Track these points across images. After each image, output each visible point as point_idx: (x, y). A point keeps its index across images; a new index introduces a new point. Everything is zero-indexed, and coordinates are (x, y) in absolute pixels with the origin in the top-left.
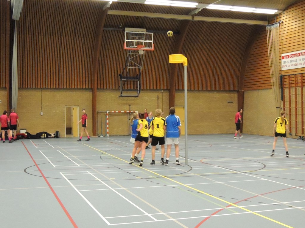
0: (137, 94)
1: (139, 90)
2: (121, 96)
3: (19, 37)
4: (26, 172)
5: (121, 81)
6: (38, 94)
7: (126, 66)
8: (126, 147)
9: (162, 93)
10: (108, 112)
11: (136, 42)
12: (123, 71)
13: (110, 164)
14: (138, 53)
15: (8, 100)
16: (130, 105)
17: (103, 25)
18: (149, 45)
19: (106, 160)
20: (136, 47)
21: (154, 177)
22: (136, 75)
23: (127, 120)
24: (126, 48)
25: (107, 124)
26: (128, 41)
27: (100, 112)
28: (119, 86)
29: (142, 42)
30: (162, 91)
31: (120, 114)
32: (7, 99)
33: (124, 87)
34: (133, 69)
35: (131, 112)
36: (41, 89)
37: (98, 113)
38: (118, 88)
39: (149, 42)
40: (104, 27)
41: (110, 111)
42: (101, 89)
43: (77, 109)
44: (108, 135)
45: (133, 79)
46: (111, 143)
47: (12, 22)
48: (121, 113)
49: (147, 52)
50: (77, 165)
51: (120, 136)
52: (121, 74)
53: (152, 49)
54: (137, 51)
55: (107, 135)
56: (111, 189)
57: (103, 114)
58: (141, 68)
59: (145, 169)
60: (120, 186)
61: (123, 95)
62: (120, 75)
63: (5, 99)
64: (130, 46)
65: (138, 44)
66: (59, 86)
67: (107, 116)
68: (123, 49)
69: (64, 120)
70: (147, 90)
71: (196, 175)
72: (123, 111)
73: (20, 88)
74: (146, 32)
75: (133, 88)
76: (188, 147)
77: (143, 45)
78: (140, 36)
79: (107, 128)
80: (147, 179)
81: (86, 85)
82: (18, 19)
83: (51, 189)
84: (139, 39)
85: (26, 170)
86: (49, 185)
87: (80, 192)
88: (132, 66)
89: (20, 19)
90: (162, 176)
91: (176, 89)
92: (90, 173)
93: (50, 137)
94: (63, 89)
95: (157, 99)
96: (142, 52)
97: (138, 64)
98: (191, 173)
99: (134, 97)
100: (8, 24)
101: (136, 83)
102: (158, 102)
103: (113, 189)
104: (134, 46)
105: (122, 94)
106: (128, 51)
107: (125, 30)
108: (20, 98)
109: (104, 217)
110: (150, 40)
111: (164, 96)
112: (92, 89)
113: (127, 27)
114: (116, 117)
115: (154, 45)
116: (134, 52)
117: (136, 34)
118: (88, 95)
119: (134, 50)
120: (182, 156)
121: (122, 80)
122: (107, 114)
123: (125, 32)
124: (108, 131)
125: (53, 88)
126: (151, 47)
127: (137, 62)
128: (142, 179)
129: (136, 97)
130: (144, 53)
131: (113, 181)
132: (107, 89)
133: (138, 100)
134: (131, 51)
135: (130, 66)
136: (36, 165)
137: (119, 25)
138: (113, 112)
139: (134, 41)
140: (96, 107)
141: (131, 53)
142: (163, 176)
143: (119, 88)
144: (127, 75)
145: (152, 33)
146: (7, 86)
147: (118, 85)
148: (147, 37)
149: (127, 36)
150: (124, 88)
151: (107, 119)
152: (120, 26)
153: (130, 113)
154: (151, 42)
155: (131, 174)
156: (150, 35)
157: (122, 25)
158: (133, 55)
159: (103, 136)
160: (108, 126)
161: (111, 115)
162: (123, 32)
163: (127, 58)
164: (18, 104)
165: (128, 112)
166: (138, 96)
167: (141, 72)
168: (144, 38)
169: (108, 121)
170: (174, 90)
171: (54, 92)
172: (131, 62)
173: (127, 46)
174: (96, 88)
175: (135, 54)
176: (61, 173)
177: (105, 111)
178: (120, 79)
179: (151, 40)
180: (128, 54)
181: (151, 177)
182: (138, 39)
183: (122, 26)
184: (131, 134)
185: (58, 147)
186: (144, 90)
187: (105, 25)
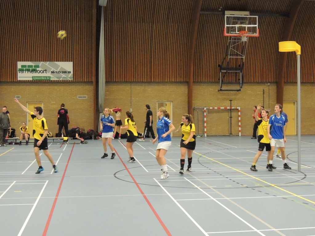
0: (238, 88)
1: (241, 83)
2: (221, 90)
3: (106, 24)
4: (115, 177)
5: (221, 73)
6: (127, 88)
7: (226, 55)
8: (228, 149)
9: (269, 86)
10: (205, 108)
11: (238, 27)
12: (223, 61)
13: (210, 169)
14: (240, 39)
15: (94, 96)
16: (231, 101)
17: (199, 9)
18: (253, 30)
19: (205, 165)
20: (238, 33)
21: (261, 185)
22: (238, 65)
23: (228, 118)
24: (226, 34)
25: (204, 122)
26: (228, 26)
27: (196, 109)
28: (219, 78)
29: (245, 27)
30: (269, 84)
31: (219, 111)
32: (93, 94)
33: (224, 79)
34: (235, 59)
35: (233, 108)
36: (131, 82)
37: (194, 109)
38: (217, 81)
39: (253, 27)
40: (201, 11)
41: (208, 108)
42: (197, 82)
43: (171, 105)
44: (206, 135)
45: (234, 70)
46: (210, 144)
47: (99, 8)
48: (221, 110)
49: (251, 38)
50: (173, 170)
51: (219, 136)
52: (221, 65)
53: (257, 35)
54: (239, 37)
55: (204, 135)
56: (213, 198)
57: (200, 111)
58: (244, 57)
59: (251, 176)
60: (223, 196)
61: (223, 88)
62: (219, 66)
63: (92, 95)
64: (231, 32)
65: (240, 29)
66: (151, 79)
67: (205, 113)
68: (223, 36)
69: (156, 118)
70: (250, 83)
71: (312, 184)
72: (223, 107)
73: (107, 82)
74: (250, 15)
75: (234, 81)
76: (301, 150)
77: (246, 30)
78: (242, 20)
79: (205, 127)
80: (253, 188)
81: (181, 78)
82: (105, 5)
83: (145, 197)
84: (242, 23)
85: (116, 174)
86: (142, 193)
87: (178, 201)
88: (233, 55)
89: (107, 5)
90: (271, 185)
91: (285, 81)
92: (187, 180)
93: (141, 136)
94: (155, 82)
95: (262, 93)
96: (245, 39)
97: (240, 52)
98: (305, 182)
99: (236, 91)
100: (94, 11)
101: (238, 74)
102: (264, 97)
103: (214, 199)
104: (236, 32)
105: (221, 87)
106: (229, 38)
107: (225, 14)
108: (108, 93)
109: (206, 232)
110: (254, 25)
111: (271, 89)
112: (187, 82)
113: (227, 10)
114: (215, 114)
115: (259, 31)
116: (235, 39)
117: (238, 18)
118: (182, 90)
119: (236, 37)
120: (293, 161)
121: (222, 71)
122: (204, 111)
123: (226, 16)
124: (205, 130)
125: (144, 81)
126: (256, 33)
127: (239, 51)
128: (247, 187)
129: (238, 90)
130: (247, 40)
131: (214, 190)
132: (205, 82)
133: (240, 95)
134: (232, 37)
135: (230, 55)
136: (127, 169)
137: (219, 8)
138: (211, 108)
139: (235, 26)
140: (192, 102)
141: (232, 40)
142: (273, 185)
143: (219, 81)
144: (227, 66)
145: (257, 17)
146: (94, 79)
147: (217, 78)
148: (250, 22)
149: (228, 20)
150: (224, 81)
151: (204, 117)
152: (220, 10)
153: (231, 109)
154: (256, 27)
155: (234, 181)
156: (254, 18)
157: (221, 7)
158: (235, 43)
159: (200, 136)
160: (205, 125)
161: (210, 111)
162: (223, 15)
163: (228, 46)
164: (105, 99)
165: (229, 108)
166: (240, 90)
167: (244, 62)
168: (247, 22)
169: (205, 119)
170: (283, 83)
171: (145, 85)
172: (232, 51)
173: (228, 32)
174: (192, 81)
175: (236, 41)
176: (154, 179)
177: (203, 108)
178: (219, 70)
179: (256, 24)
180: (229, 41)
181: (259, 185)
182: (240, 24)
183: (221, 9)
184: (232, 134)
185: (150, 148)
186: (247, 83)
187: (201, 9)
